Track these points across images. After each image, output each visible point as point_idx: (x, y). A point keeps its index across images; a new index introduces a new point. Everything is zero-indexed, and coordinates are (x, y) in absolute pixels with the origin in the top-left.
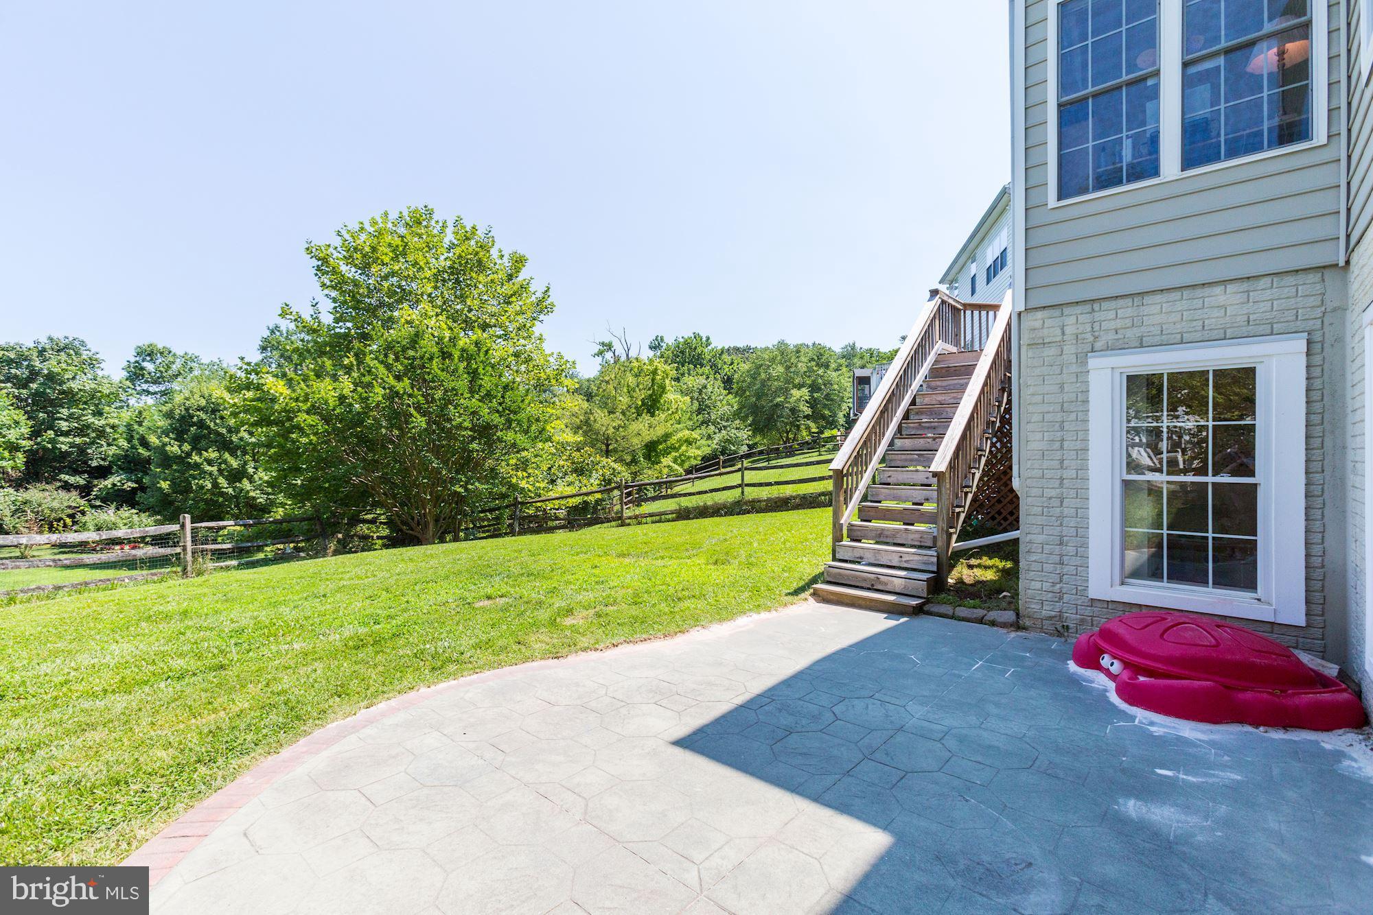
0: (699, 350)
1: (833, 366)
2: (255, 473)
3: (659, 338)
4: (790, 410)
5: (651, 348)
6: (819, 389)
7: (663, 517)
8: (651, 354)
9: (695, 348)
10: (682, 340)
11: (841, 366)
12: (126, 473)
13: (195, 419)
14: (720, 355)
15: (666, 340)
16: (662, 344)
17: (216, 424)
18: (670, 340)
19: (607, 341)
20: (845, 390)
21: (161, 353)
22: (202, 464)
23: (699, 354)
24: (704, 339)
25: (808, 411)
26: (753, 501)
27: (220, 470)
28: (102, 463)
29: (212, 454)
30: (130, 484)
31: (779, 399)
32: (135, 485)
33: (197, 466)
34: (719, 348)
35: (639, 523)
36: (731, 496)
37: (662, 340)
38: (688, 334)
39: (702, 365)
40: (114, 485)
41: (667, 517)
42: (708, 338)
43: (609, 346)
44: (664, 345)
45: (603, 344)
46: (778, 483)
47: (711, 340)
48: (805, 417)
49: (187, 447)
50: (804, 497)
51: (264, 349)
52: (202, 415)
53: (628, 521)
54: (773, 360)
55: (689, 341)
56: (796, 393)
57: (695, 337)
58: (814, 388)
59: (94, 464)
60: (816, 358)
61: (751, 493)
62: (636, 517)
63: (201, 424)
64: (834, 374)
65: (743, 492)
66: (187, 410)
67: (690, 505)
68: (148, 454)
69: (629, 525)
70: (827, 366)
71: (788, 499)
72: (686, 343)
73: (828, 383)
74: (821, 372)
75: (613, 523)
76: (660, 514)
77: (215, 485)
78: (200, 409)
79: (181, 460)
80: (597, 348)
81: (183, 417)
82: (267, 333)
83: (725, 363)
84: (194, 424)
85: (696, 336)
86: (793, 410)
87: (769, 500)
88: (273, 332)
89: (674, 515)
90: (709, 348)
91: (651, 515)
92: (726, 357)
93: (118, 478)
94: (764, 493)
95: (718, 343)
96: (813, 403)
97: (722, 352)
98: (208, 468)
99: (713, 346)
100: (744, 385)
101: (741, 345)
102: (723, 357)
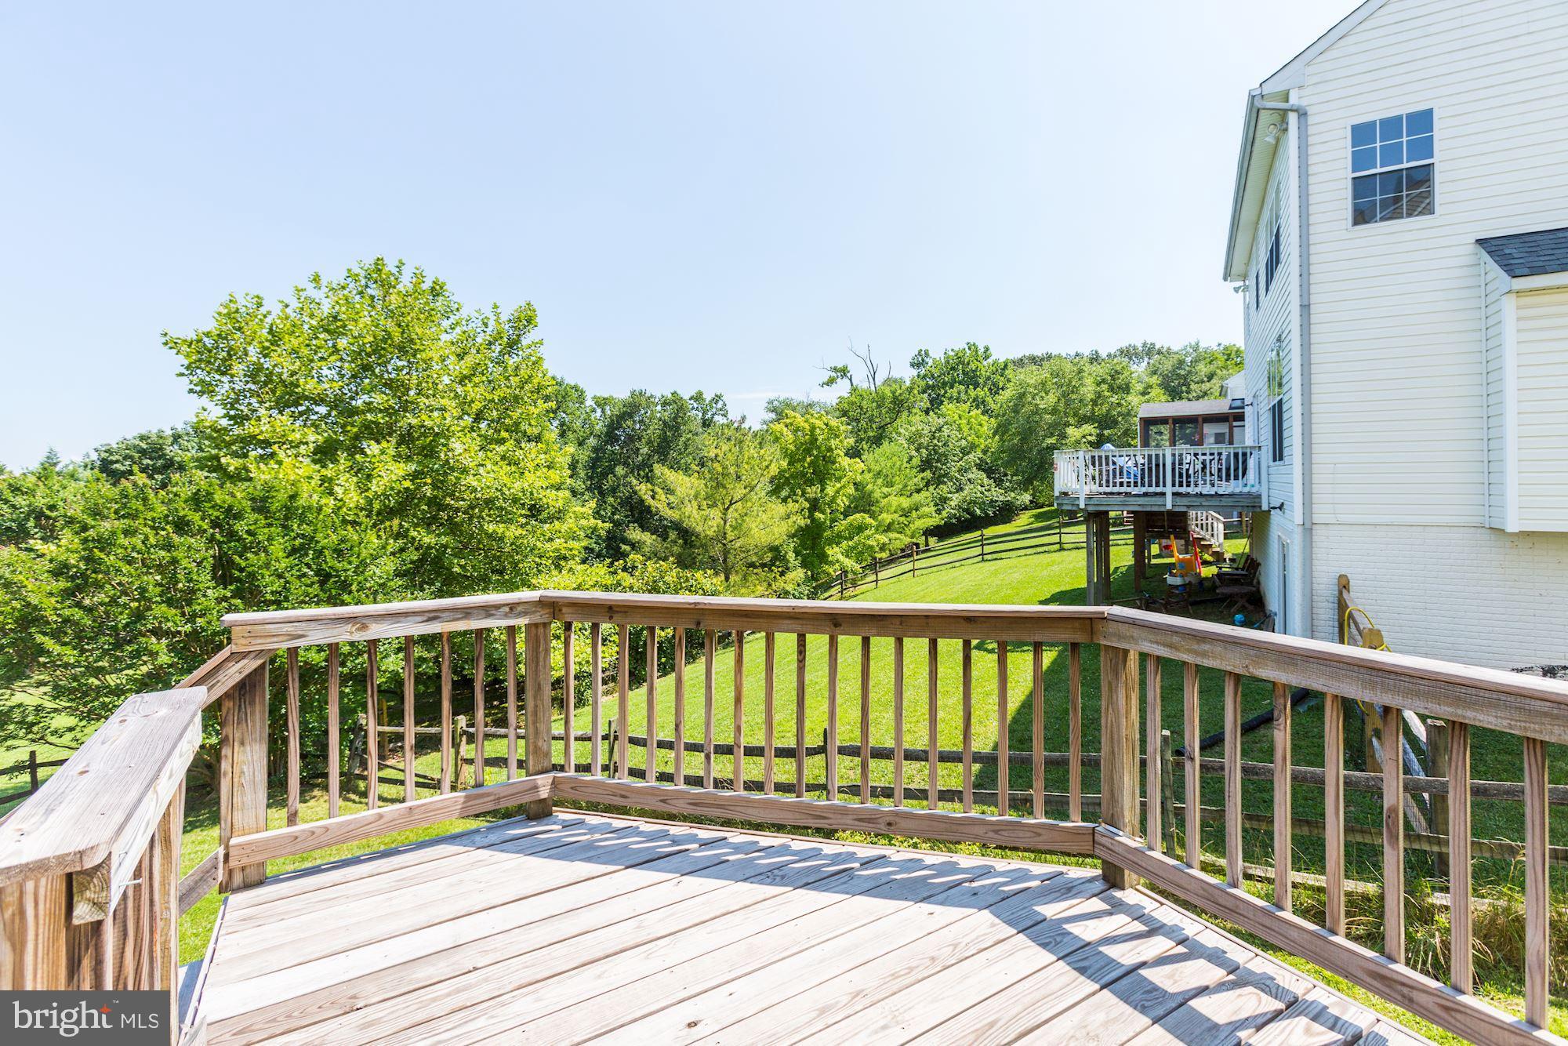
0: (974, 365)
3: (923, 351)
5: (912, 365)
8: (913, 373)
9: (970, 363)
10: (952, 353)
14: (1003, 369)
15: (931, 353)
16: (927, 360)
18: (937, 354)
19: (840, 366)
23: (973, 371)
34: (1002, 360)
37: (927, 354)
38: (960, 345)
39: (976, 385)
42: (987, 349)
43: (843, 372)
44: (930, 362)
45: (835, 369)
47: (992, 350)
55: (960, 354)
57: (969, 349)
70: (1127, 389)
72: (960, 359)
80: (826, 375)
85: (972, 347)
90: (990, 361)
95: (1000, 355)
97: (1006, 366)
99: (993, 359)
102: (1007, 372)
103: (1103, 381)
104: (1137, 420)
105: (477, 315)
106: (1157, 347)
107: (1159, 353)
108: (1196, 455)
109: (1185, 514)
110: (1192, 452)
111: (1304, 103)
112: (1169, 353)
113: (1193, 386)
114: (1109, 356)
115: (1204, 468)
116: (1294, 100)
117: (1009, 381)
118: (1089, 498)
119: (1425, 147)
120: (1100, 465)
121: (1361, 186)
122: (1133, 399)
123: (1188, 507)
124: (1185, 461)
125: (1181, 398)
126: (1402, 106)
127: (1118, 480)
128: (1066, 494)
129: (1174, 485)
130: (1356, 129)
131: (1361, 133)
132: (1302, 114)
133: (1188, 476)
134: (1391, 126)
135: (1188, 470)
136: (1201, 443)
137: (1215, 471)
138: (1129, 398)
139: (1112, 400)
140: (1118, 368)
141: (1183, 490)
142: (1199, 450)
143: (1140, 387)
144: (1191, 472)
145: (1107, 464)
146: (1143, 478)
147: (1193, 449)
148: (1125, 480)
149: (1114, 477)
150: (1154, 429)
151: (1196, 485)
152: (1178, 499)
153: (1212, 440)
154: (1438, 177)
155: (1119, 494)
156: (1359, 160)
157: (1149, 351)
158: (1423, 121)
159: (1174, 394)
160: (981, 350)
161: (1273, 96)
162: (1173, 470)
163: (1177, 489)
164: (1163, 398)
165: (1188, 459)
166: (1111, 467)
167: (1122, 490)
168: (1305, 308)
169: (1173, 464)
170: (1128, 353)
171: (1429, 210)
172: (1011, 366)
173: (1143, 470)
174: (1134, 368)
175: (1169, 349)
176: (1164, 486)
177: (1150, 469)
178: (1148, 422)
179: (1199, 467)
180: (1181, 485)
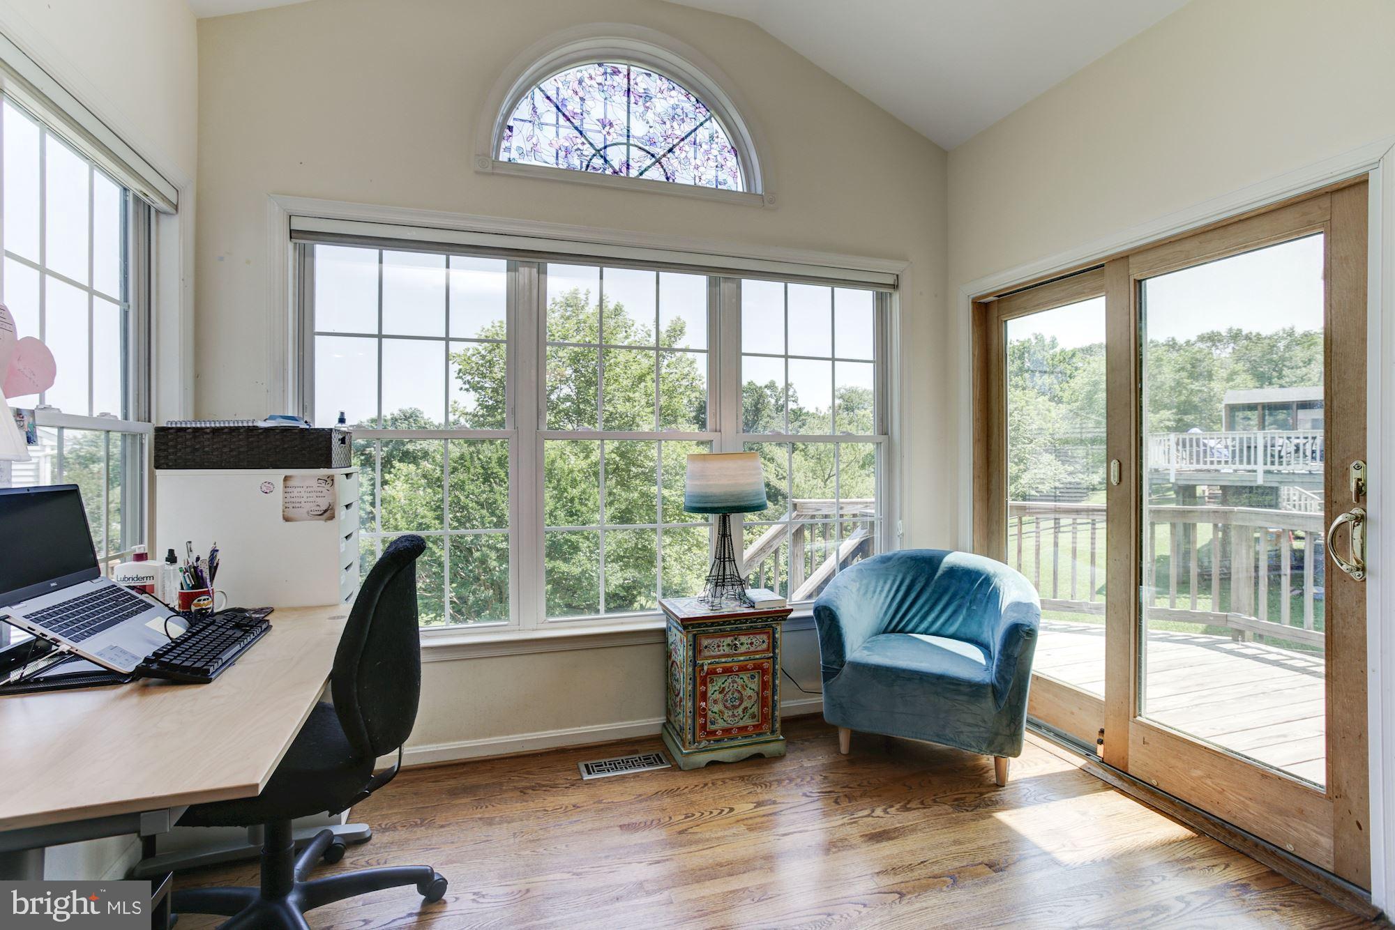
34: (1069, 349)
97: (1072, 355)
102: (1074, 360)
103: (1183, 369)
104: (1221, 406)
105: (642, 328)
106: (1244, 333)
107: (1248, 338)
108: (1289, 438)
109: (1277, 489)
110: (1285, 436)
112: (1259, 339)
113: (1286, 372)
114: (1188, 342)
115: (1297, 451)
117: (1077, 369)
118: (1179, 473)
120: (1191, 446)
122: (1216, 386)
123: (1281, 482)
124: (1277, 444)
125: (1270, 384)
127: (1208, 459)
128: (1156, 470)
129: (1265, 464)
133: (1280, 457)
135: (1280, 452)
136: (1294, 427)
137: (1309, 453)
138: (1213, 384)
139: (1193, 387)
140: (1198, 356)
141: (1275, 468)
142: (1292, 434)
143: (1224, 373)
144: (1283, 453)
145: (1198, 446)
146: (1234, 457)
147: (1285, 433)
148: (1215, 459)
149: (1205, 456)
150: (1240, 415)
151: (1288, 464)
152: (1270, 476)
153: (1309, 425)
155: (1209, 471)
157: (1235, 336)
159: (1263, 379)
160: (1048, 341)
162: (1265, 450)
163: (1269, 467)
164: (1251, 384)
165: (1279, 442)
166: (1202, 448)
167: (1213, 467)
169: (1266, 447)
170: (1213, 339)
172: (1079, 355)
173: (1234, 452)
174: (1216, 352)
175: (1258, 334)
176: (1255, 463)
177: (1241, 451)
178: (1233, 409)
179: (1292, 449)
180: (1273, 463)
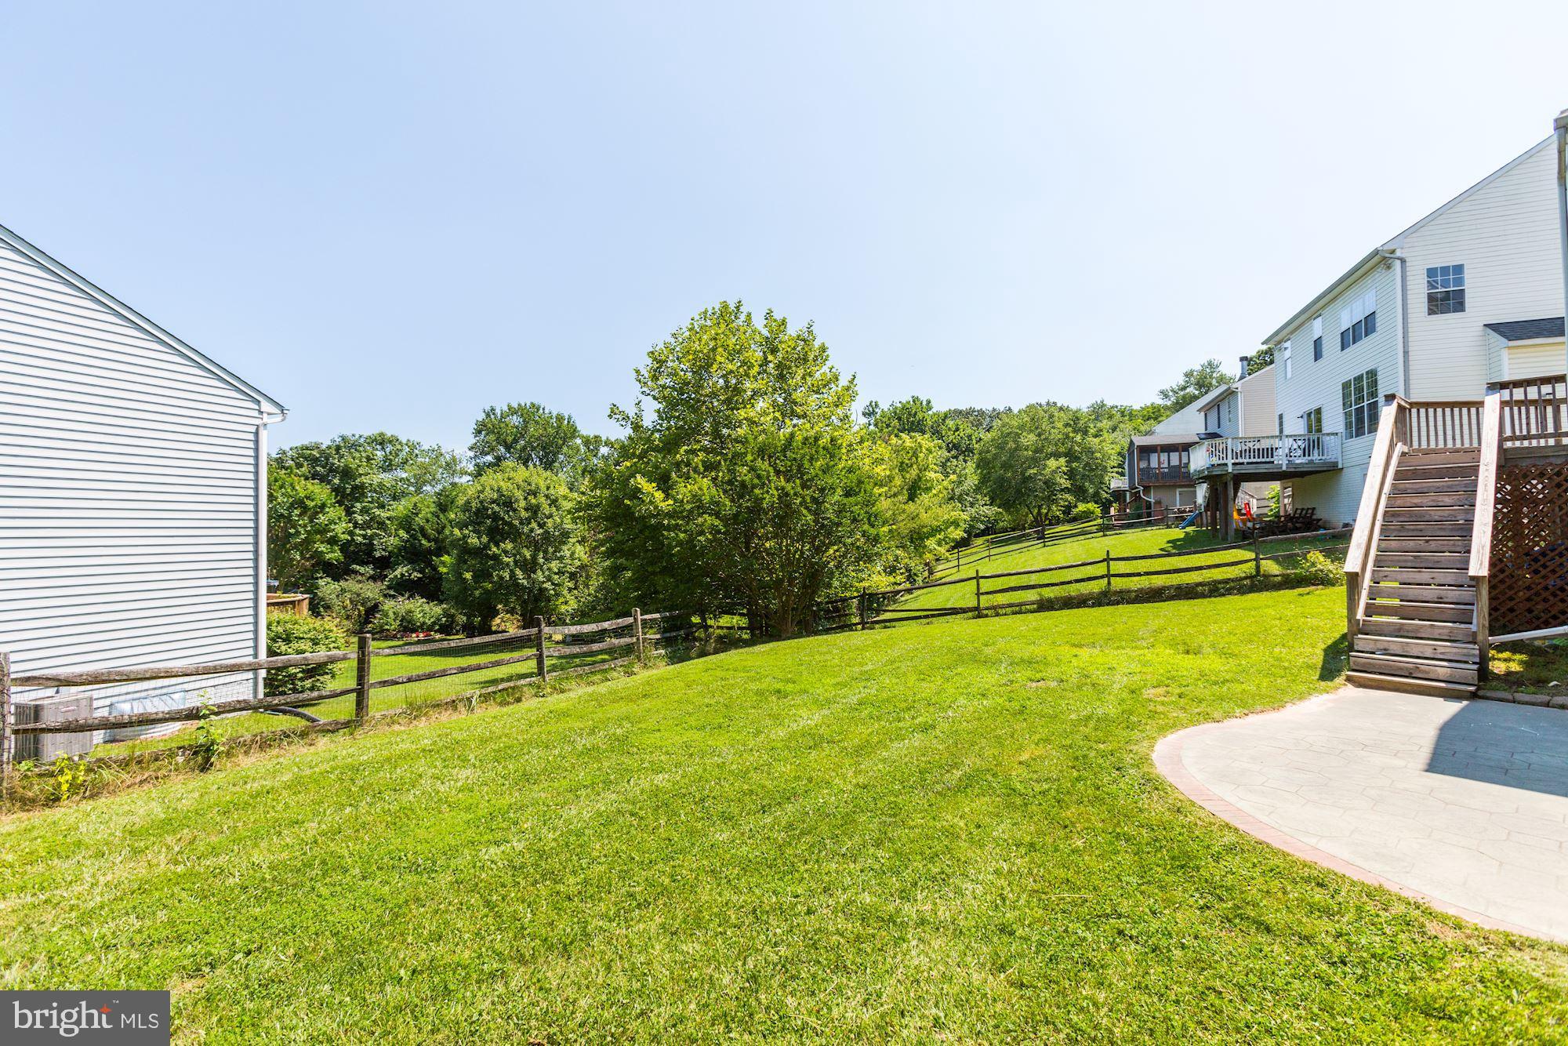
0: (920, 415)
1: (1092, 431)
2: (544, 564)
3: (873, 404)
4: (1045, 483)
5: (864, 414)
6: (1077, 459)
7: (1023, 608)
8: (863, 420)
9: (916, 413)
10: (899, 405)
11: (1101, 430)
12: (410, 563)
13: (490, 512)
14: (943, 420)
15: (881, 406)
16: (877, 410)
17: (509, 516)
18: (884, 406)
20: (1109, 458)
21: (390, 442)
22: (500, 555)
23: (920, 420)
24: (924, 403)
25: (1067, 484)
26: (1121, 592)
27: (516, 562)
28: (383, 553)
29: (509, 546)
30: (415, 574)
31: (1032, 471)
32: (419, 575)
33: (495, 557)
35: (997, 615)
36: (1096, 587)
37: (877, 405)
38: (906, 398)
39: (923, 433)
40: (403, 575)
41: (1028, 607)
42: (929, 402)
44: (879, 411)
46: (1147, 574)
47: (933, 403)
48: (1062, 490)
49: (485, 539)
50: (1179, 588)
51: (478, 432)
52: (497, 508)
53: (985, 612)
54: (1022, 427)
55: (908, 406)
56: (1052, 463)
57: (914, 401)
58: (1071, 456)
59: (377, 554)
60: (1072, 423)
61: (1118, 584)
62: (994, 608)
63: (495, 517)
64: (1097, 440)
65: (1109, 583)
66: (481, 502)
67: (1052, 595)
68: (429, 545)
69: (986, 616)
70: (1085, 433)
71: (1161, 589)
72: (905, 408)
73: (1090, 452)
74: (1078, 438)
75: (970, 614)
76: (1020, 605)
77: (513, 574)
78: (493, 502)
79: (480, 552)
81: (478, 510)
82: (481, 416)
83: (949, 429)
84: (488, 517)
85: (915, 399)
86: (1049, 484)
87: (1141, 590)
88: (488, 415)
89: (1035, 606)
90: (930, 413)
91: (1010, 605)
92: (950, 423)
93: (405, 569)
94: (1134, 584)
95: (940, 406)
96: (1071, 474)
97: (946, 417)
98: (506, 559)
99: (934, 410)
100: (989, 456)
101: (963, 407)
102: (946, 422)
111: (1403, 256)
116: (1398, 254)
119: (1460, 281)
121: (1431, 298)
126: (1451, 262)
130: (1429, 270)
131: (1431, 272)
132: (1403, 261)
134: (1445, 270)
154: (1467, 295)
156: (1431, 285)
158: (1459, 269)
161: (1386, 251)
168: (1406, 353)
171: (1463, 310)
172: (949, 417)
